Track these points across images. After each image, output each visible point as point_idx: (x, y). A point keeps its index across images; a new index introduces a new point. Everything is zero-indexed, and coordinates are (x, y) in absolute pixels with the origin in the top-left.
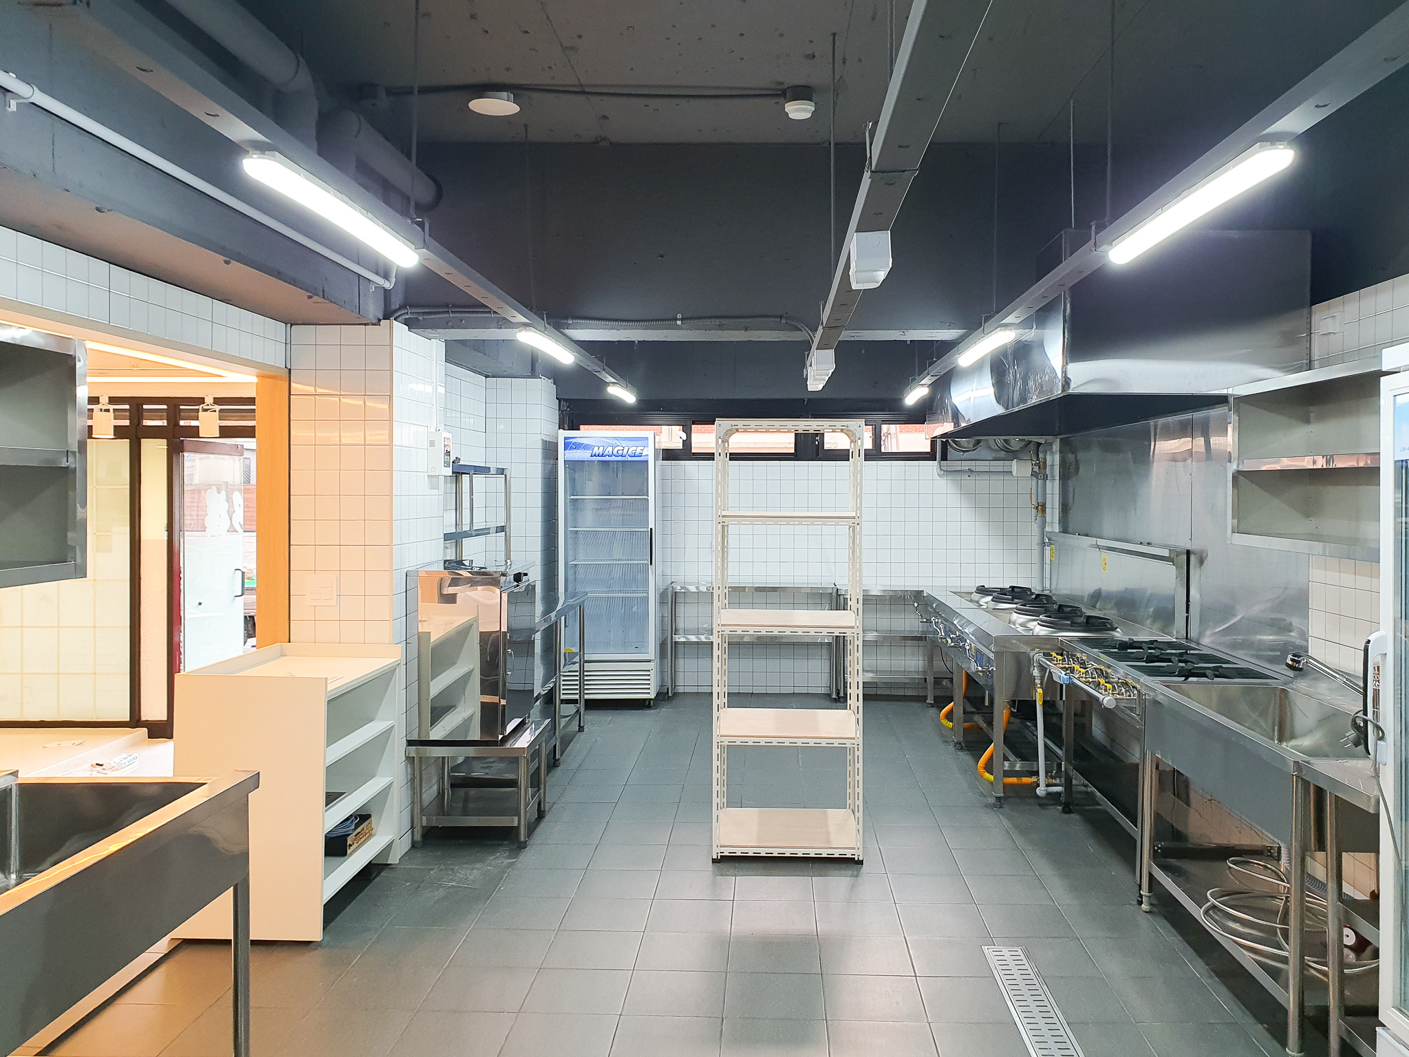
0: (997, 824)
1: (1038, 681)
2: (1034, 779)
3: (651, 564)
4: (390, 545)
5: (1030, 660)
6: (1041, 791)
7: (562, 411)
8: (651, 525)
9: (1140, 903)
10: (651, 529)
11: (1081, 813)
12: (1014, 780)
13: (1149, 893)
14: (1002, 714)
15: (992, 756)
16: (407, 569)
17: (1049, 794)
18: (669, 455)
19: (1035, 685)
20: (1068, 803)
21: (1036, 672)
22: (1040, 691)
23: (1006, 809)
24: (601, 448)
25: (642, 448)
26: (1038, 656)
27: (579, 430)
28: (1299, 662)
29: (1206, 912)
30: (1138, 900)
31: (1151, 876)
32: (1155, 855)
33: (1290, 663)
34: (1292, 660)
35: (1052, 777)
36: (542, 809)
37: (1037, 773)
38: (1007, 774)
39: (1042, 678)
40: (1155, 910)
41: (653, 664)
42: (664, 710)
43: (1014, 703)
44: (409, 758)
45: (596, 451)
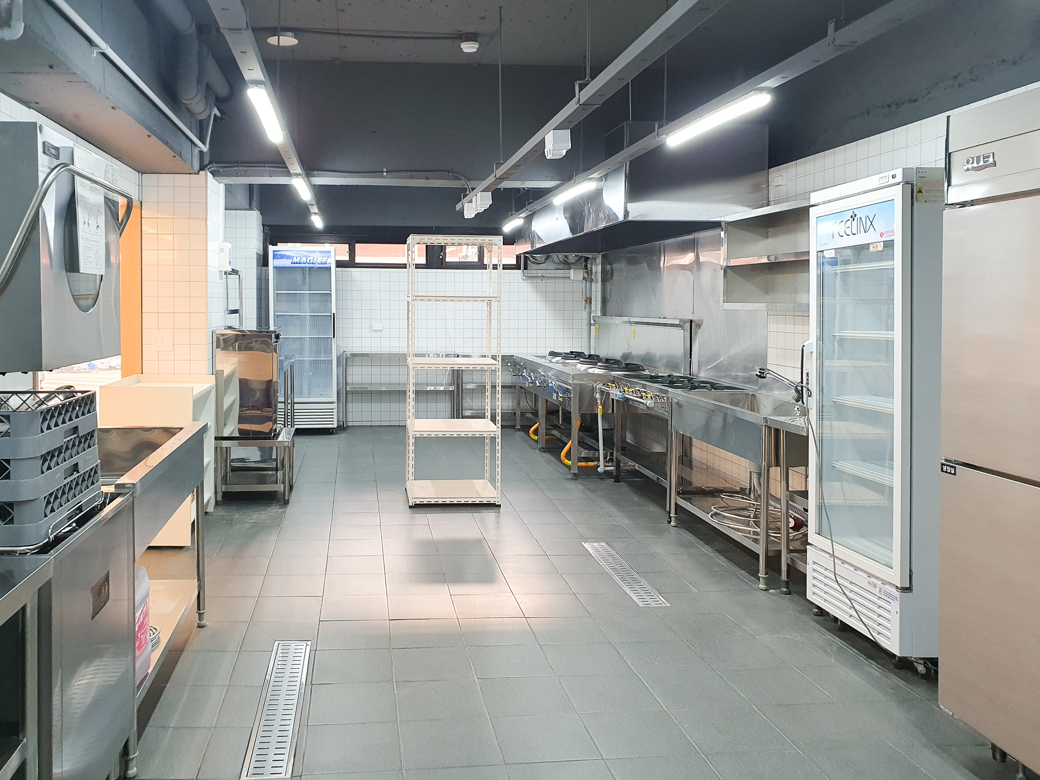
0: (576, 489)
1: (599, 401)
2: (595, 463)
3: (334, 337)
5: (593, 390)
6: (601, 469)
7: (265, 233)
8: (334, 311)
9: (670, 522)
10: (334, 314)
11: (626, 482)
12: (583, 464)
13: (675, 515)
14: (576, 423)
15: (570, 448)
17: (605, 472)
18: (340, 264)
19: (597, 403)
20: (617, 476)
21: (598, 396)
22: (600, 407)
23: (579, 481)
24: (299, 258)
25: (327, 258)
26: (599, 386)
27: (277, 245)
28: (763, 373)
29: (711, 516)
30: (668, 521)
31: (676, 504)
32: (678, 494)
33: (759, 374)
34: (760, 372)
35: (606, 462)
37: (598, 460)
38: (581, 459)
39: (601, 399)
40: (678, 525)
41: (335, 405)
42: (343, 435)
43: (583, 416)
44: (216, 449)
45: (295, 260)
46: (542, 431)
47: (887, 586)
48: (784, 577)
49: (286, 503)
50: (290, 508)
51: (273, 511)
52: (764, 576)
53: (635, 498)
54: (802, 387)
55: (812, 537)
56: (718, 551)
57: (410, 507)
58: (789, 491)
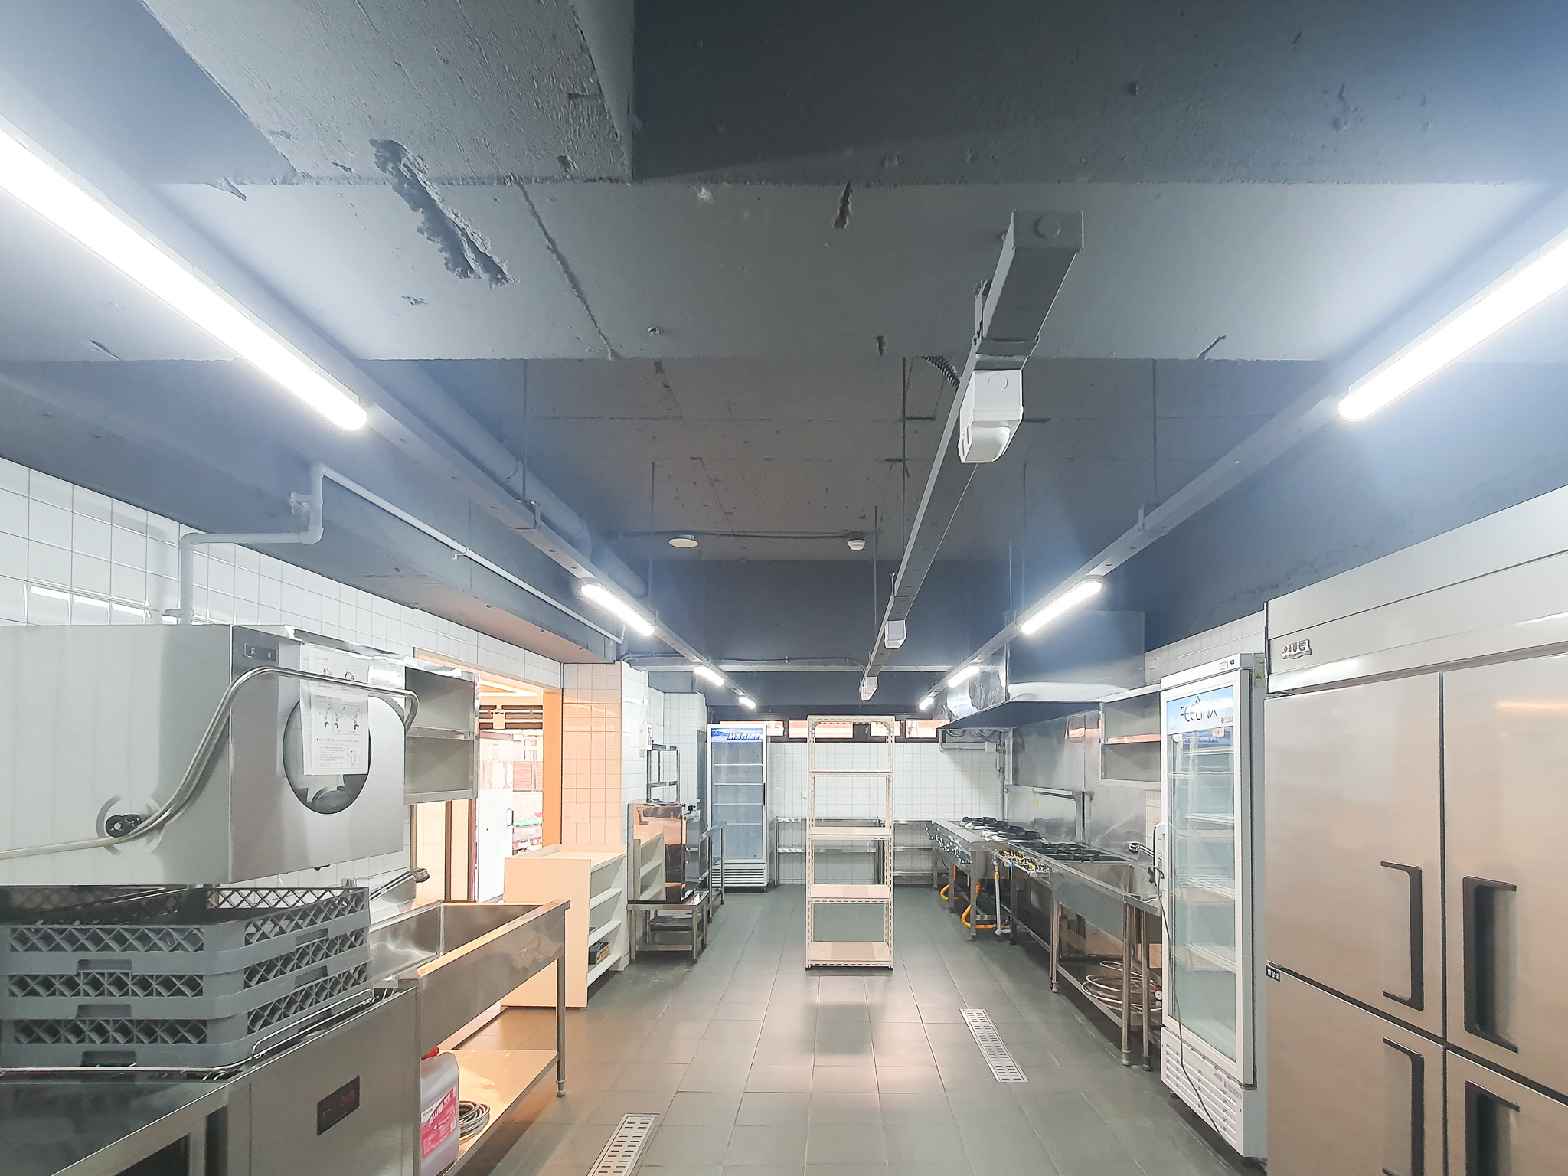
0: (972, 951)
1: (996, 868)
2: (994, 926)
3: (765, 805)
4: (620, 790)
5: (992, 856)
6: (998, 932)
7: (709, 714)
8: (764, 781)
9: (1052, 988)
10: (764, 784)
11: (1021, 943)
12: (983, 926)
13: (1056, 982)
14: (975, 888)
15: (969, 913)
16: (628, 802)
17: (1003, 934)
18: (775, 739)
19: (994, 870)
20: (1013, 939)
21: (995, 863)
22: (997, 873)
23: (978, 942)
24: (734, 736)
25: (759, 735)
26: (996, 853)
27: (719, 724)
28: (1134, 846)
29: (1084, 987)
31: (1057, 972)
32: (1059, 961)
33: (1131, 849)
34: (1131, 845)
35: (1005, 925)
36: (705, 942)
37: (996, 922)
38: (978, 923)
39: (998, 866)
40: (1060, 991)
41: (764, 866)
42: (772, 893)
43: (982, 882)
44: (629, 912)
45: (730, 737)
46: (952, 892)
47: (1231, 1081)
48: (1145, 1053)
49: (695, 962)
50: (697, 968)
51: (681, 969)
52: (1126, 1052)
53: (1027, 961)
54: (1154, 869)
55: (1166, 1019)
56: (1091, 1020)
57: (807, 969)
58: (1150, 969)
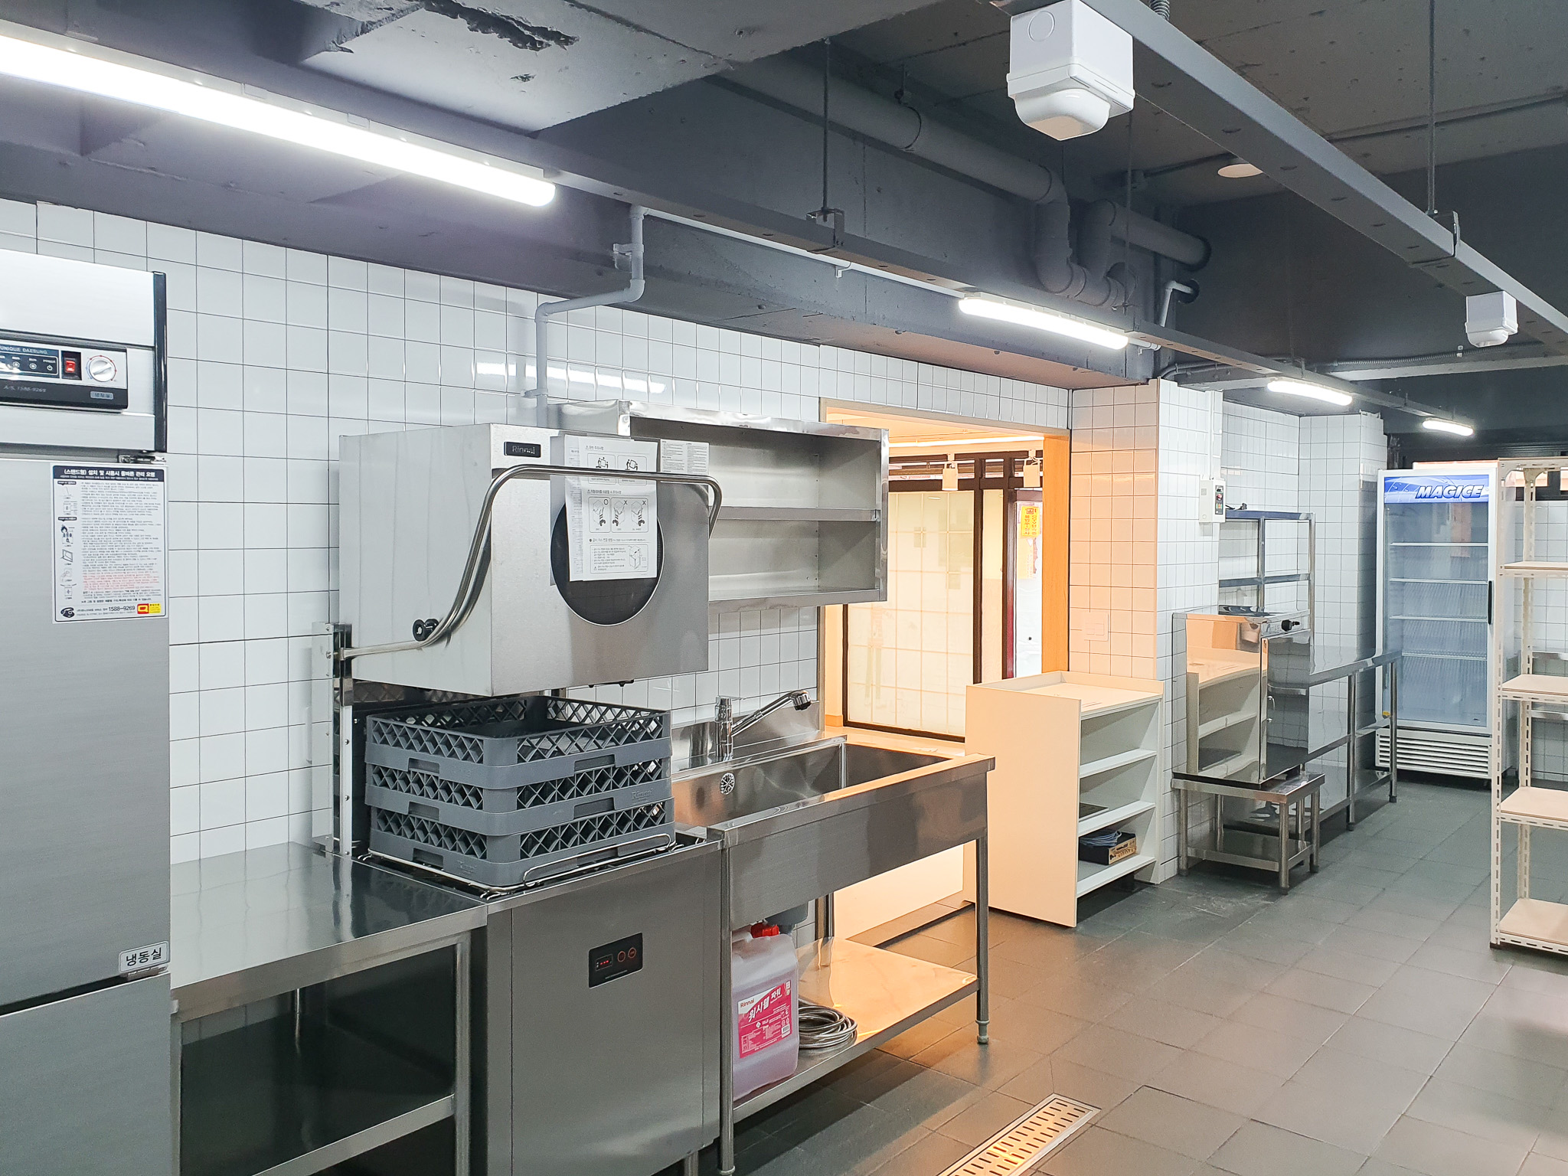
3: (1490, 623)
4: (1155, 588)
7: (1392, 448)
8: (1491, 578)
10: (1490, 582)
16: (1174, 612)
24: (1429, 489)
25: (1482, 488)
27: (1411, 468)
36: (1315, 863)
44: (1175, 790)
45: (1422, 491)
57: (1491, 947)
